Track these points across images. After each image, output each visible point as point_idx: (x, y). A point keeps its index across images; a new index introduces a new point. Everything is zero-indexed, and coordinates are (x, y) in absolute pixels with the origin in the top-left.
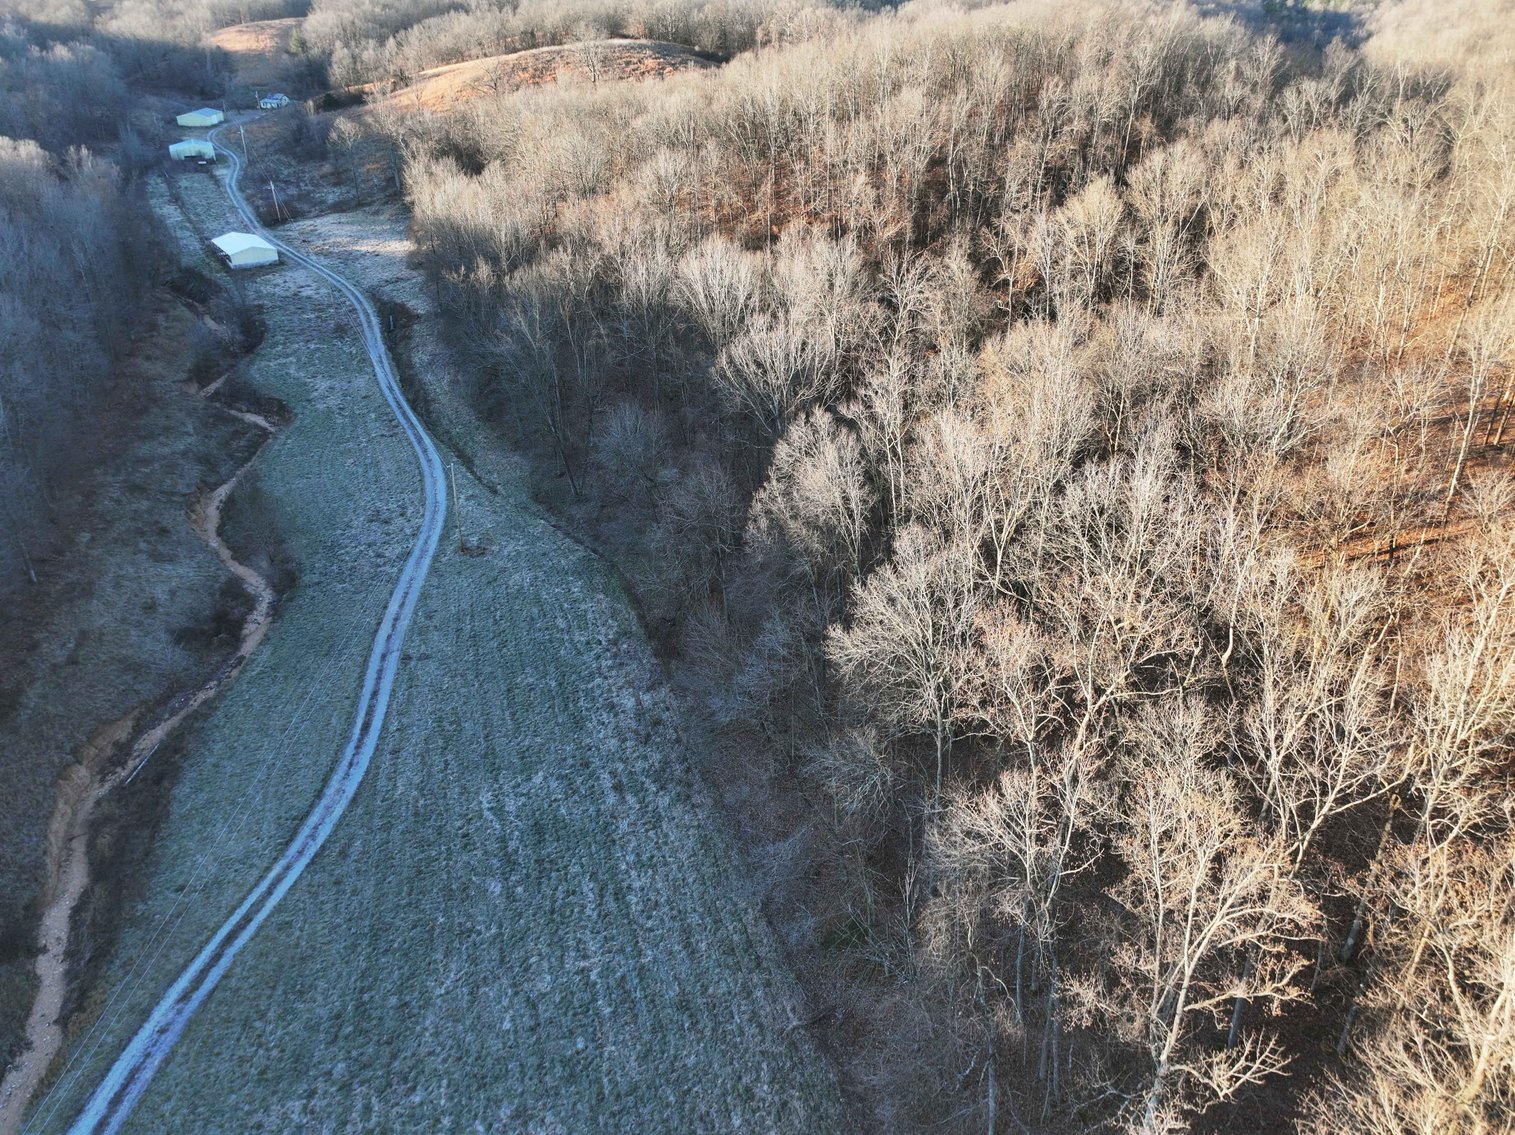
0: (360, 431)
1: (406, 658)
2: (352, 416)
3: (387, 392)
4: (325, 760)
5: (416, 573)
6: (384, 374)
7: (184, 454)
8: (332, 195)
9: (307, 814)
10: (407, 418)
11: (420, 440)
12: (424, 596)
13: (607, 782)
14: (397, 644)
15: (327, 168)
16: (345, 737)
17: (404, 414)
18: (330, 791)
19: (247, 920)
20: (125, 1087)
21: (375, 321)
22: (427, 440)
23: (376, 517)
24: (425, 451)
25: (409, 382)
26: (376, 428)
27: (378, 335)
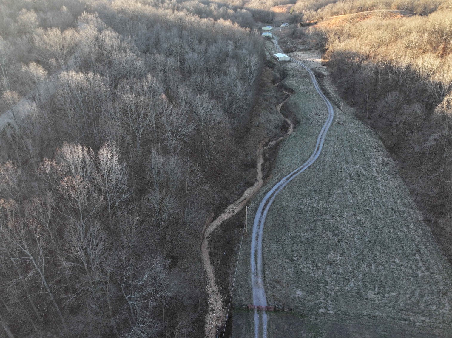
0: (312, 97)
1: (326, 140)
2: (310, 94)
3: (318, 91)
4: (310, 153)
5: (327, 126)
6: (317, 87)
7: (273, 96)
8: (301, 47)
9: (306, 160)
10: (323, 97)
11: (326, 101)
12: (329, 130)
13: (374, 170)
14: (324, 137)
15: (301, 41)
16: (313, 150)
17: (322, 95)
18: (312, 157)
19: (297, 172)
20: (275, 192)
21: (314, 76)
22: (328, 101)
23: (316, 114)
24: (328, 103)
25: (323, 89)
26: (316, 97)
27: (315, 79)
